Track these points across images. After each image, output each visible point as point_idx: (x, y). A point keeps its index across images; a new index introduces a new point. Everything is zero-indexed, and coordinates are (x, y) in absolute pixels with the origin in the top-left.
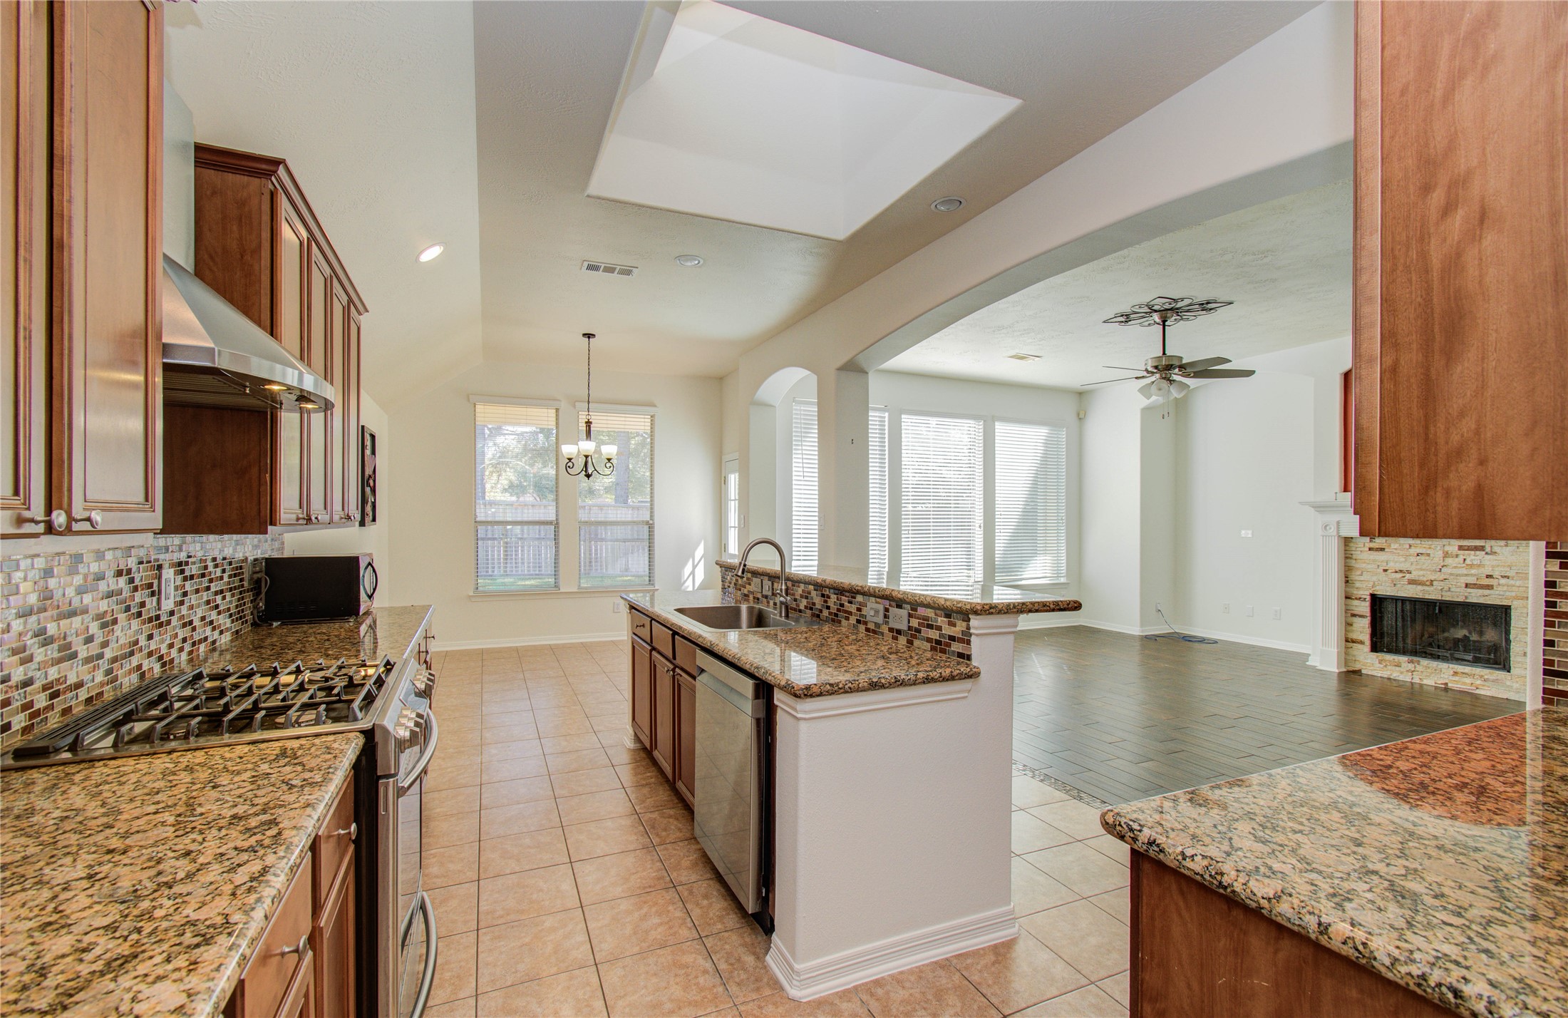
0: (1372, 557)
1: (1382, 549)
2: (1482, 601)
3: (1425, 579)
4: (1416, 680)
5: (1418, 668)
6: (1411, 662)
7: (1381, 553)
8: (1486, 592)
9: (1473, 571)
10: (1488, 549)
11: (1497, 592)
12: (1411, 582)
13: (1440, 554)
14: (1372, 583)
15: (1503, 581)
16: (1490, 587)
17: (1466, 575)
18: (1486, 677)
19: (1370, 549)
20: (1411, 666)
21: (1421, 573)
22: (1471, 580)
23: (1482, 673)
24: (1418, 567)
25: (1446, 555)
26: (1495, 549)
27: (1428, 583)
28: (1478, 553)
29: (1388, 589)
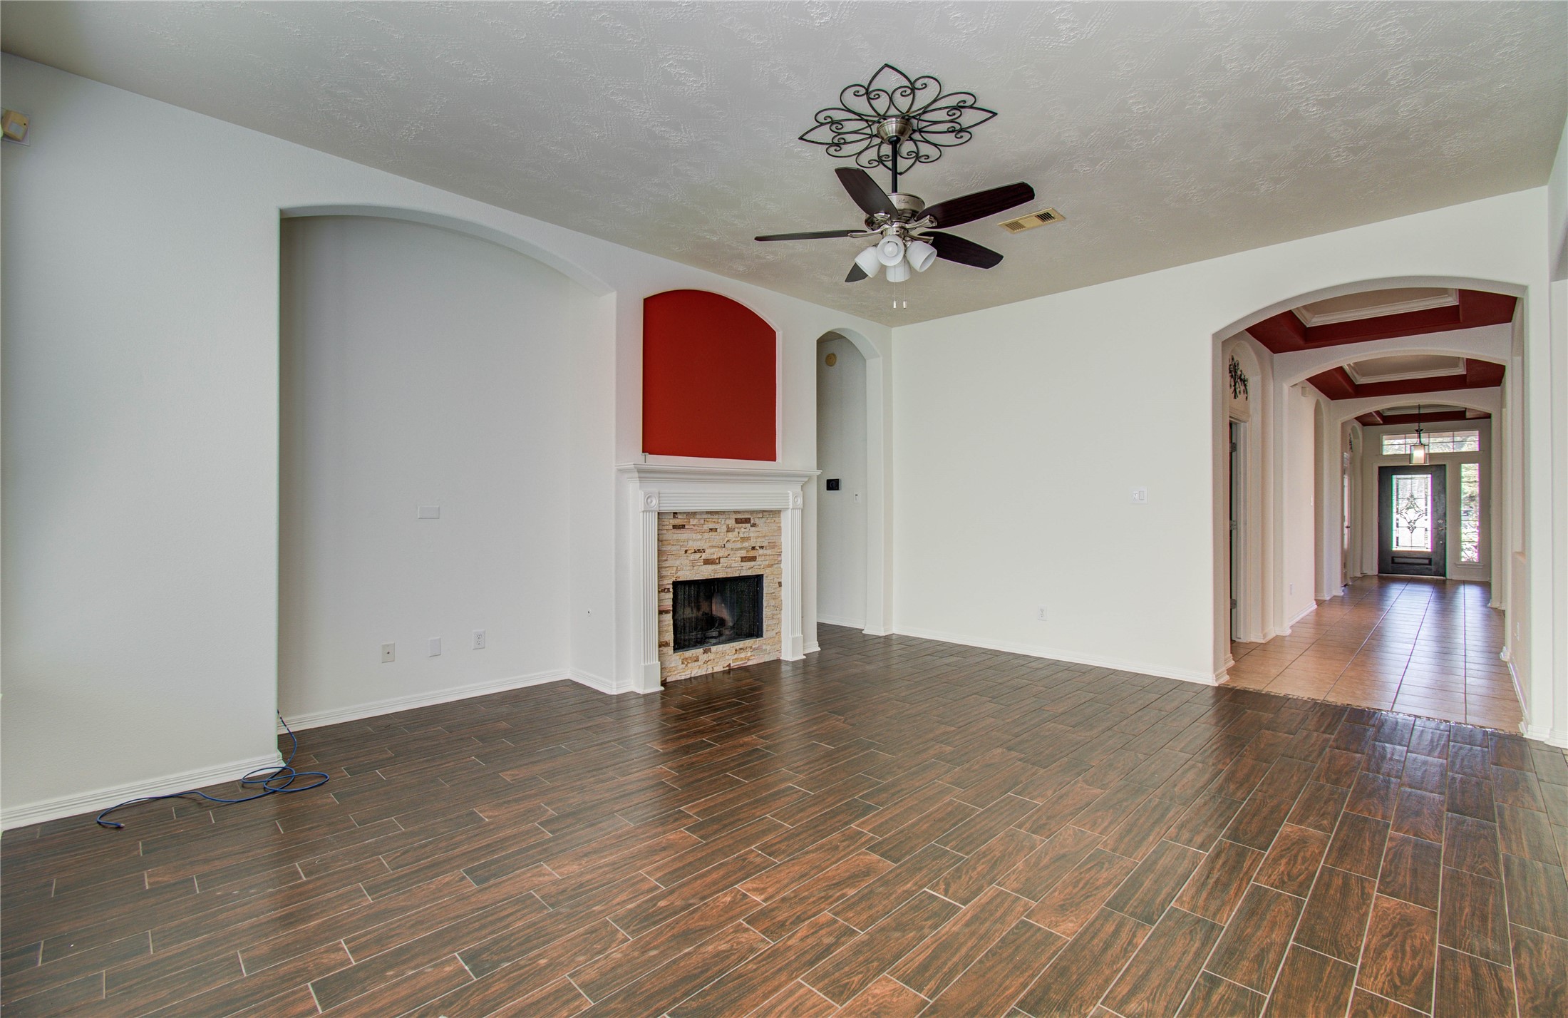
0: (675, 536)
1: (683, 526)
2: (750, 573)
3: (715, 557)
4: (710, 671)
5: (711, 656)
6: (705, 652)
7: (682, 531)
8: (752, 563)
9: (746, 544)
10: (752, 522)
11: (758, 563)
12: (707, 562)
13: (725, 527)
14: (675, 568)
15: (761, 551)
16: (754, 559)
17: (741, 549)
18: (753, 647)
19: (675, 527)
20: (705, 657)
21: (713, 550)
22: (743, 553)
23: (750, 645)
24: (710, 544)
25: (729, 530)
26: (757, 521)
27: (717, 561)
28: (747, 525)
29: (688, 573)
